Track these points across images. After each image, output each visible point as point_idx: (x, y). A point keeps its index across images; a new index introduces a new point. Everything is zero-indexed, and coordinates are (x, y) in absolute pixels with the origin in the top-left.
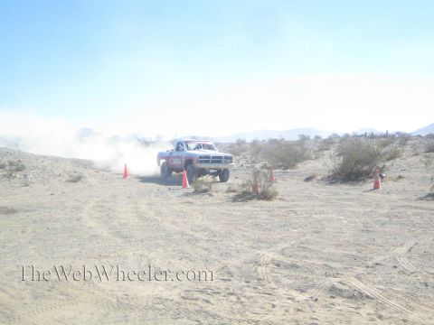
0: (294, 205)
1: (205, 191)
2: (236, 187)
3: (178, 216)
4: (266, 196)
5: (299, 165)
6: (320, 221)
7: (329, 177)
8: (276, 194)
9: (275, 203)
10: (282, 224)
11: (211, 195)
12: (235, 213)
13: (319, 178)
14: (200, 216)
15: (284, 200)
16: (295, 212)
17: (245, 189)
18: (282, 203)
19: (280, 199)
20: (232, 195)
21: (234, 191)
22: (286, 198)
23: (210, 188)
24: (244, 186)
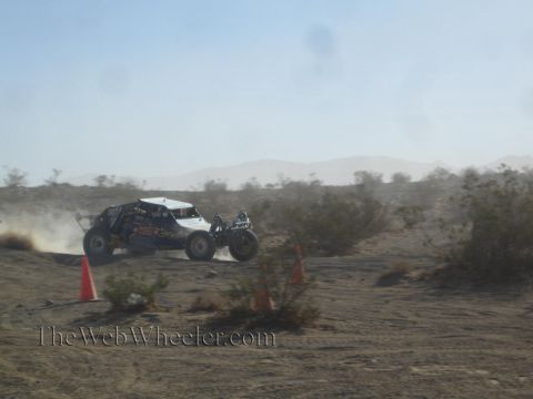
0: (362, 342)
1: (139, 309)
2: (215, 298)
3: (75, 370)
4: (287, 320)
5: (362, 244)
6: (431, 381)
7: (437, 273)
8: (313, 314)
9: (313, 337)
10: (338, 389)
11: (153, 319)
12: (216, 361)
13: (414, 274)
14: (131, 372)
15: (333, 329)
16: (366, 360)
17: (236, 304)
18: (329, 338)
19: (325, 328)
20: (204, 316)
21: (211, 309)
22: (337, 324)
23: (151, 300)
24: (234, 294)
